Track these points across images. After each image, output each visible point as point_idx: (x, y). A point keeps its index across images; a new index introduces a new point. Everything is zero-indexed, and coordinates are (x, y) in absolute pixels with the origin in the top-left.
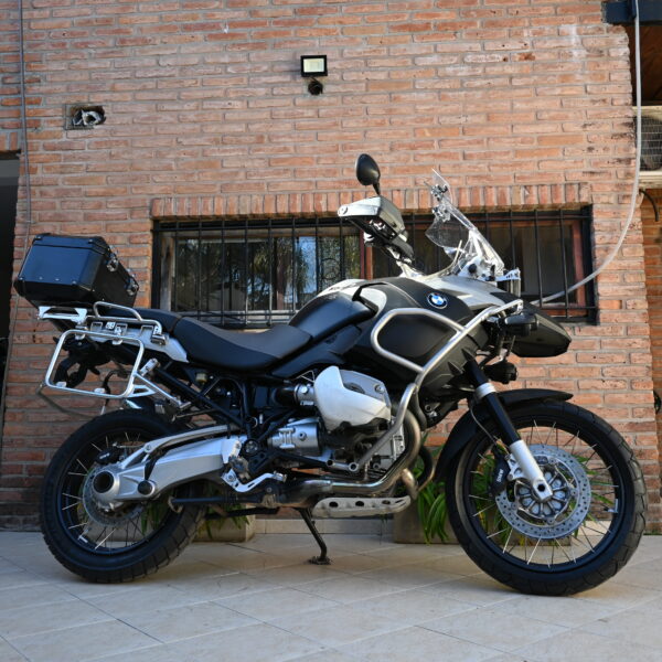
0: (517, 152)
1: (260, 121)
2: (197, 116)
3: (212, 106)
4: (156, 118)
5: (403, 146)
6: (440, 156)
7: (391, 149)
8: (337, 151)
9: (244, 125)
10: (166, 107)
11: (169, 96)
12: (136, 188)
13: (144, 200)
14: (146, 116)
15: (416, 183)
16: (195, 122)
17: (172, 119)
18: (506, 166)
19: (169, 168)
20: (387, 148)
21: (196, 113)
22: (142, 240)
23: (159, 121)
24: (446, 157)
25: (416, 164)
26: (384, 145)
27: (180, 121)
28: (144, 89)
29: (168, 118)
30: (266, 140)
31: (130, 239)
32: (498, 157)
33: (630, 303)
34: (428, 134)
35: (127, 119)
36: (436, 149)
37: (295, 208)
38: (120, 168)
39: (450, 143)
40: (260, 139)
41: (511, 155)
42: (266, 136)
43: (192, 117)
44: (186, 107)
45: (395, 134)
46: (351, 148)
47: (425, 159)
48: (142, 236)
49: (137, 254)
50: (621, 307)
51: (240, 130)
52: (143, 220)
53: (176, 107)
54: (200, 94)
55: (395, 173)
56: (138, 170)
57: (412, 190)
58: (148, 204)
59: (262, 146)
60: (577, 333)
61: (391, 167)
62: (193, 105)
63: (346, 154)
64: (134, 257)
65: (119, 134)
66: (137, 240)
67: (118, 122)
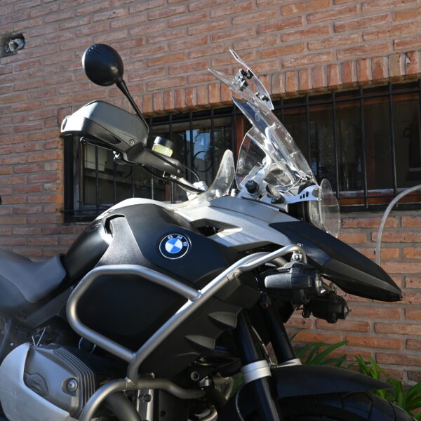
0: (397, 15)
1: (139, 24)
2: (89, 29)
3: (100, 18)
4: (60, 37)
5: (269, 27)
6: (308, 32)
7: (258, 33)
8: (206, 43)
9: (126, 31)
10: (67, 25)
11: (69, 15)
12: (47, 101)
13: (53, 110)
14: (52, 36)
15: (283, 66)
16: (88, 35)
17: (71, 36)
18: (383, 32)
19: (70, 80)
20: (253, 33)
21: (90, 26)
22: (53, 146)
23: (62, 39)
24: (314, 32)
25: (283, 45)
26: (250, 29)
27: (78, 36)
28: (51, 13)
29: (68, 35)
30: (144, 42)
31: (45, 145)
32: (374, 24)
34: (295, 11)
35: (39, 41)
36: (304, 26)
37: (169, 105)
38: (36, 85)
39: (318, 16)
40: (139, 42)
41: (389, 19)
42: (144, 38)
43: (85, 30)
44: (81, 23)
45: (261, 16)
46: (219, 38)
47: (291, 38)
48: (53, 142)
49: (49, 158)
51: (123, 36)
52: (54, 129)
53: (74, 24)
54: (91, 8)
55: (261, 58)
56: (49, 85)
57: (279, 74)
58: (56, 114)
59: (140, 49)
61: (258, 52)
62: (86, 20)
63: (215, 45)
64: (48, 161)
65: (34, 56)
66: (49, 146)
67: (34, 45)
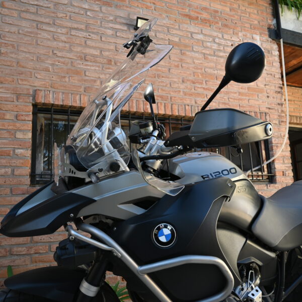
0: (240, 94)
1: (109, 50)
2: (67, 38)
3: (77, 34)
4: (37, 34)
5: (188, 80)
6: (207, 89)
7: (183, 81)
8: (155, 77)
9: (99, 51)
10: (44, 28)
11: (47, 20)
12: (22, 80)
13: (28, 89)
14: (29, 30)
15: (196, 103)
16: (65, 42)
17: (49, 37)
18: (236, 99)
19: (47, 70)
20: (181, 80)
21: (67, 36)
22: (27, 118)
23: (39, 36)
24: (209, 90)
25: (196, 92)
26: (179, 78)
27: (55, 39)
28: (27, 11)
29: (45, 35)
30: (113, 63)
31: (16, 117)
32: (232, 94)
33: (287, 173)
34: (200, 77)
35: (14, 29)
36: (204, 86)
38: (9, 64)
39: (211, 83)
40: (109, 62)
41: (237, 94)
42: (113, 61)
43: (63, 38)
44: (59, 31)
45: (185, 73)
46: (163, 77)
47: (199, 90)
48: (27, 115)
49: (22, 128)
50: (283, 175)
51: (96, 53)
52: (27, 104)
53: (52, 29)
54: (69, 24)
55: (185, 95)
56: (23, 67)
57: (195, 107)
58: (31, 93)
59: (111, 67)
60: (269, 188)
61: (183, 92)
62: (64, 31)
63: (160, 80)
64: (20, 130)
65: (7, 39)
66: (23, 118)
67: (7, 30)
